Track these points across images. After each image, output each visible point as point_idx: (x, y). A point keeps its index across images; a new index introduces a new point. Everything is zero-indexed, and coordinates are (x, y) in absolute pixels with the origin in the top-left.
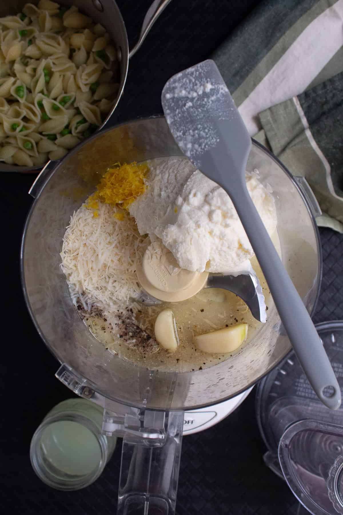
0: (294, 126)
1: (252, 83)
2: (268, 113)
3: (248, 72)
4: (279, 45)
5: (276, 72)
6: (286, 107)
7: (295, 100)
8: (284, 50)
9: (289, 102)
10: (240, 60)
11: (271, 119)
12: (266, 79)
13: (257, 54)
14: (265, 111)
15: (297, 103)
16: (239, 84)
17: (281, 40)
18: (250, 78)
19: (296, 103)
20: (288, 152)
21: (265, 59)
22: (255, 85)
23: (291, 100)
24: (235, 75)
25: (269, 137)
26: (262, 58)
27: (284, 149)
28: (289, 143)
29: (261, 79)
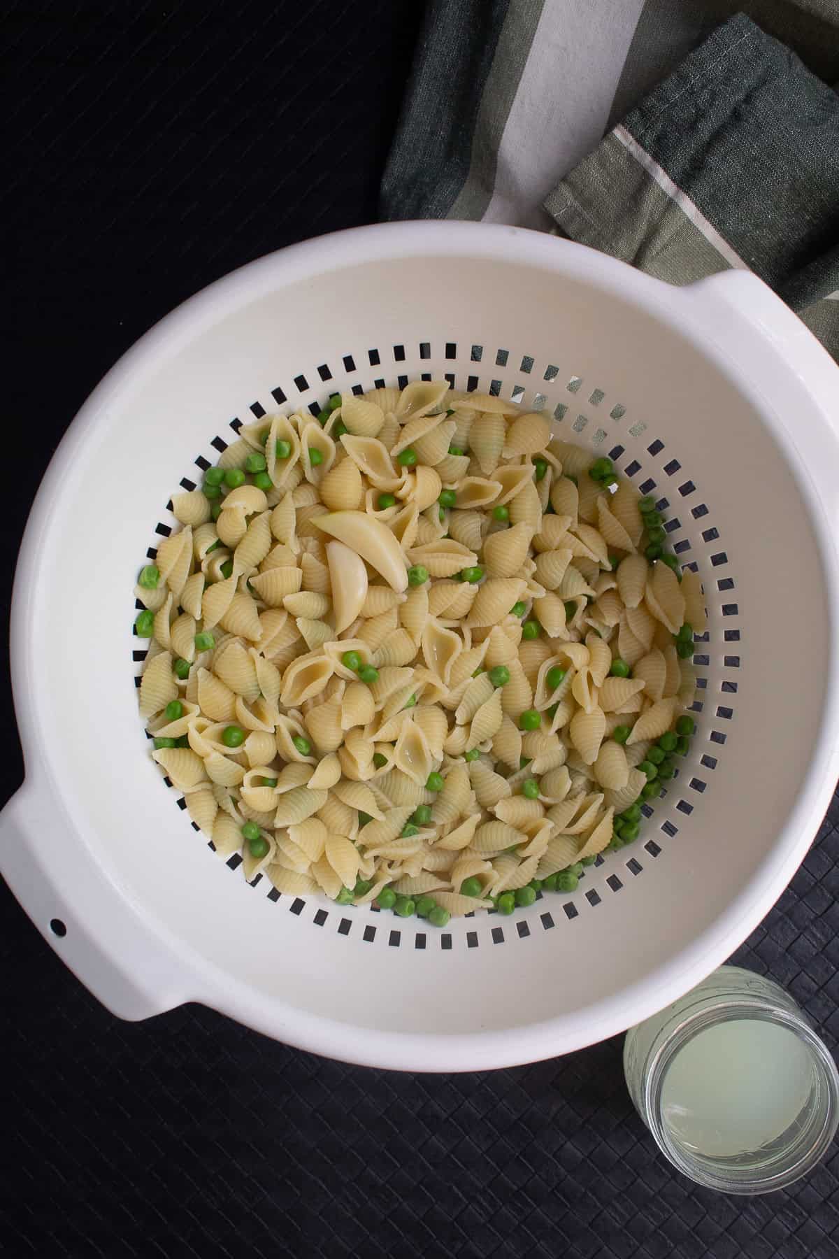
2: (564, 190)
6: (602, 162)
7: (620, 135)
9: (605, 145)
28: (643, 244)
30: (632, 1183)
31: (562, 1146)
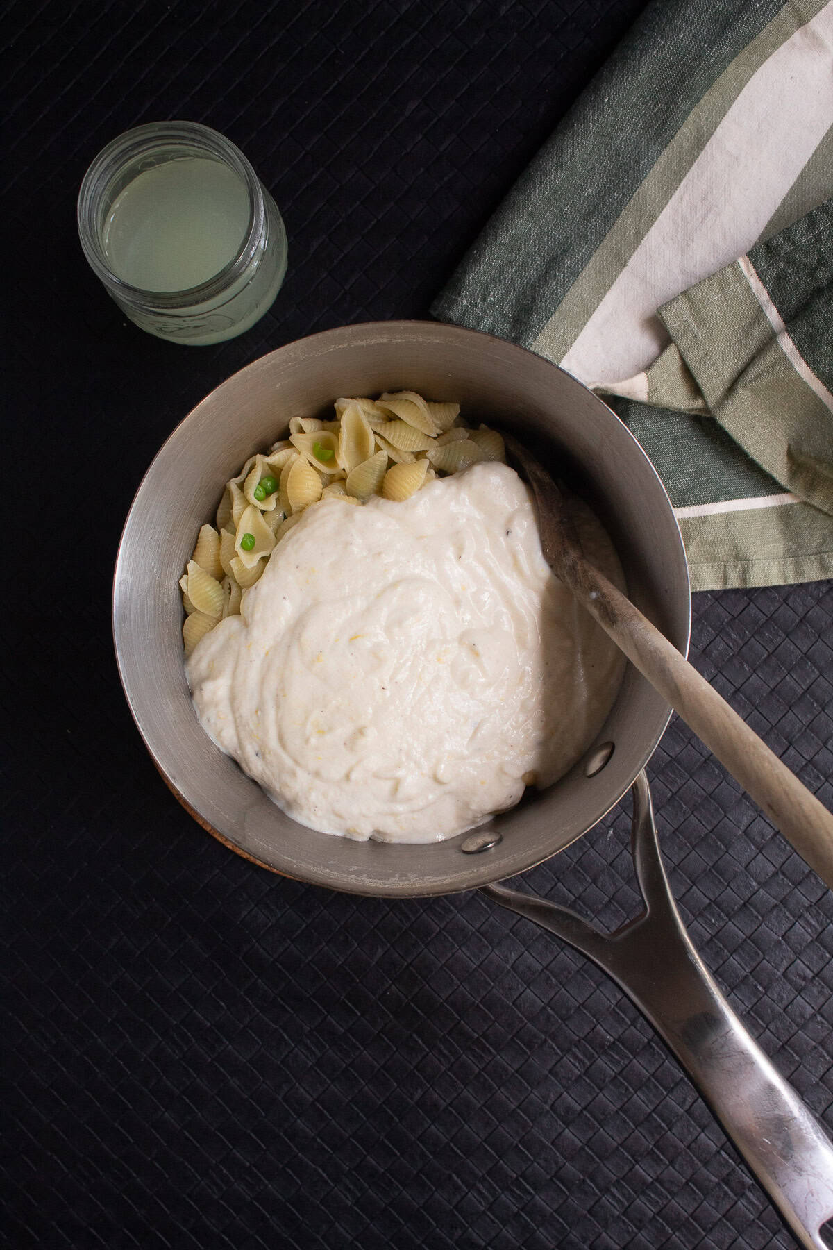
0: (747, 330)
1: (631, 230)
2: (683, 304)
3: (620, 205)
4: (686, 132)
5: (686, 198)
6: (723, 286)
7: (744, 264)
8: (701, 141)
9: (729, 271)
10: (597, 177)
11: (691, 320)
12: (665, 217)
13: (638, 157)
14: (675, 299)
15: (749, 270)
16: (601, 237)
17: (691, 118)
18: (626, 219)
19: (746, 274)
20: (743, 394)
21: (657, 168)
22: (639, 235)
23: (733, 265)
24: (589, 215)
25: (691, 364)
26: (649, 168)
27: (731, 389)
28: (741, 373)
29: (653, 218)
30: (631, 1170)
31: (560, 1134)
